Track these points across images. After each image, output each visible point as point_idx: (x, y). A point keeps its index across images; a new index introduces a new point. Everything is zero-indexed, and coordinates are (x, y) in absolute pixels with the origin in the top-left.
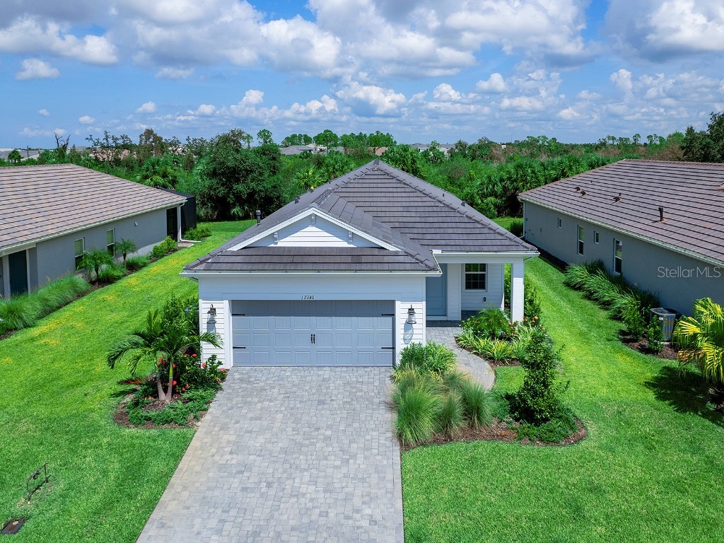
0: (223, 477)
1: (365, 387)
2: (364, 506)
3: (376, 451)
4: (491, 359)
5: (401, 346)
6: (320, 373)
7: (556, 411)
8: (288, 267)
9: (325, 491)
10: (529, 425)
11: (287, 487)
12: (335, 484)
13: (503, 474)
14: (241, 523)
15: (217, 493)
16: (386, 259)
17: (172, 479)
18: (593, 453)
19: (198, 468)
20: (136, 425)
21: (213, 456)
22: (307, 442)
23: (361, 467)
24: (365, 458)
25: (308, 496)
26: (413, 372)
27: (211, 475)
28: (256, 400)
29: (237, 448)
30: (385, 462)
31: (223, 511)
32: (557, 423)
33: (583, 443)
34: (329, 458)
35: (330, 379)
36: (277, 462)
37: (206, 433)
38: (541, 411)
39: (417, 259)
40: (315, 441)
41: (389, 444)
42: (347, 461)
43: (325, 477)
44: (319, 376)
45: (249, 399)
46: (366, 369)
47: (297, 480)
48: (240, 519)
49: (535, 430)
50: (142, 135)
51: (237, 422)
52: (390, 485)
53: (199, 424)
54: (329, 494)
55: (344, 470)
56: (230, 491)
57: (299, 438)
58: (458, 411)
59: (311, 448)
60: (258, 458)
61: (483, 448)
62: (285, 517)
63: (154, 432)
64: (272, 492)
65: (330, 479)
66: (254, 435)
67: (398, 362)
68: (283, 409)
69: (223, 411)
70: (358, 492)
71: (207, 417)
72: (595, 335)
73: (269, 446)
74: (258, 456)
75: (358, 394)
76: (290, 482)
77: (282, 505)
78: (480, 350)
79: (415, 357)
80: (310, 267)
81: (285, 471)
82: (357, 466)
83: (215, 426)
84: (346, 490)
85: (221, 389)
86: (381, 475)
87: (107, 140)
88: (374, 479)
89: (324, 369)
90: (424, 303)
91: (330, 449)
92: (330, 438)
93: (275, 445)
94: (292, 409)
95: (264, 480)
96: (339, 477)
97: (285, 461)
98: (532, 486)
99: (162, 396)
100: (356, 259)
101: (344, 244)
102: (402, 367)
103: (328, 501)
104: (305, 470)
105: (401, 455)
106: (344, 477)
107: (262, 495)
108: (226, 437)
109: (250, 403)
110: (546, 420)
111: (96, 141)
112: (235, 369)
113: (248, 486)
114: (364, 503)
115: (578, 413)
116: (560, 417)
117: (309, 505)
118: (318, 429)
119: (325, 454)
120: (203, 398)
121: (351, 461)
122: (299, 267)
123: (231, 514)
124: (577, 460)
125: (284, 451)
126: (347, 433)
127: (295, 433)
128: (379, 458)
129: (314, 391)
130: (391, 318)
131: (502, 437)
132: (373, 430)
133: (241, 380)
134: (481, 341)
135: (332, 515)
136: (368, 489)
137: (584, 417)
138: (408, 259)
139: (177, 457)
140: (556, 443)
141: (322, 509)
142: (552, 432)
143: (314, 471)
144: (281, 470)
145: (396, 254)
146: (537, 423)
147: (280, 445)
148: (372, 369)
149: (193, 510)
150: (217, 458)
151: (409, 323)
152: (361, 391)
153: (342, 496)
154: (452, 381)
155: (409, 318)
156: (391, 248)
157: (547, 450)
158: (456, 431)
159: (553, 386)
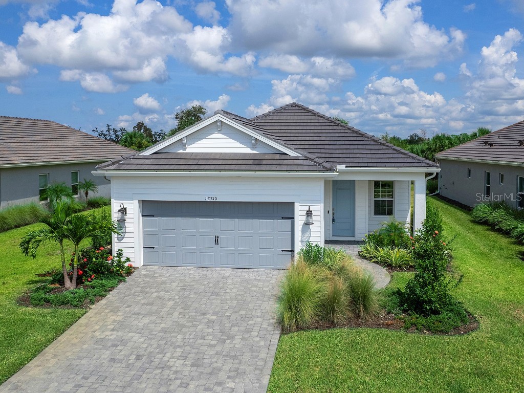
0: (96, 349)
1: (260, 284)
2: (228, 380)
3: (256, 334)
4: (389, 266)
5: (298, 246)
6: (222, 272)
7: (446, 302)
8: (192, 167)
9: (192, 366)
10: (418, 316)
11: (156, 360)
12: (204, 360)
13: (384, 356)
14: (96, 388)
15: (84, 362)
16: (286, 162)
17: (47, 349)
18: (484, 342)
19: (76, 341)
20: (36, 306)
21: (95, 332)
22: (190, 324)
23: (236, 346)
24: (243, 339)
25: (174, 369)
27: (85, 346)
28: (154, 290)
29: (121, 326)
30: (262, 343)
31: (83, 378)
32: (447, 314)
33: (474, 334)
34: (206, 338)
35: (229, 277)
36: (154, 339)
37: (96, 314)
38: (430, 302)
39: (315, 162)
40: (198, 323)
41: (270, 328)
42: (224, 341)
43: (197, 353)
44: (220, 274)
45: (148, 289)
46: (266, 271)
47: (168, 355)
48: (97, 386)
49: (422, 320)
50: (135, 127)
51: (129, 306)
52: (261, 363)
53: (93, 306)
54: (195, 368)
55: (218, 348)
56: (98, 361)
57: (183, 321)
58: (344, 299)
59: (192, 329)
60: (137, 335)
61: (365, 334)
62: (143, 386)
63: (48, 310)
64: (139, 364)
65: (202, 355)
66: (141, 317)
68: (177, 297)
69: (120, 298)
70: (227, 368)
71: (103, 301)
72: (496, 254)
73: (152, 326)
74: (138, 333)
75: (253, 289)
76: (160, 356)
77: (144, 375)
78: (379, 259)
80: (212, 167)
81: (159, 347)
82: (231, 346)
83: (106, 309)
84: (215, 365)
85: (125, 281)
86: (255, 354)
87: (109, 132)
88: (247, 356)
89: (227, 269)
90: (322, 205)
91: (211, 330)
92: (213, 322)
93: (157, 325)
94: (185, 298)
95: (135, 353)
96: (211, 353)
97: (163, 338)
98: (413, 369)
99: (67, 284)
100: (258, 162)
101: (248, 150)
103: (193, 374)
104: (179, 346)
105: (280, 337)
106: (217, 354)
107: (128, 365)
108: (113, 317)
109: (147, 293)
110: (436, 312)
111: (101, 132)
112: (144, 267)
113: (118, 357)
114: (229, 377)
115: (471, 309)
116: (452, 311)
117: (173, 376)
118: (204, 314)
119: (204, 335)
120: (103, 286)
121: (228, 341)
122: (202, 167)
123: (90, 380)
124: (465, 347)
125: (165, 331)
126: (231, 318)
127: (180, 316)
128: (258, 339)
129: (211, 285)
130: (289, 221)
131: (388, 326)
132: (258, 317)
133: (146, 276)
134: (381, 250)
135: (192, 386)
136: (236, 366)
137: (477, 313)
138: (308, 162)
139: (59, 331)
140: (445, 333)
141: (184, 381)
142: (440, 322)
143: (188, 348)
144: (155, 346)
145: (296, 159)
147: (163, 325)
148: (272, 270)
149: (53, 375)
150: (97, 333)
151: (307, 225)
152: (256, 286)
153: (209, 370)
155: (307, 220)
156: (292, 154)
157: (433, 338)
158: (339, 317)
159: (447, 278)
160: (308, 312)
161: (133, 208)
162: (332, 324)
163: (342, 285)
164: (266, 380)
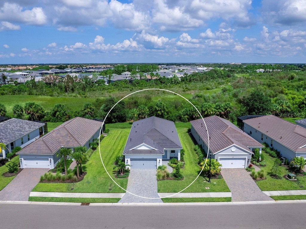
0: (134, 184)
3: (154, 181)
4: (173, 167)
5: (158, 166)
7: (180, 176)
8: (140, 153)
15: (134, 186)
16: (156, 152)
17: (128, 185)
19: (130, 183)
20: (119, 178)
22: (145, 180)
23: (152, 183)
26: (159, 170)
27: (132, 184)
29: (135, 181)
31: (135, 188)
33: (183, 180)
35: (147, 171)
37: (130, 179)
46: (152, 170)
49: (177, 178)
51: (134, 178)
57: (143, 180)
58: (166, 176)
61: (168, 181)
63: (122, 179)
66: (137, 179)
67: (157, 168)
69: (131, 176)
71: (129, 177)
74: (138, 182)
75: (151, 173)
78: (171, 166)
79: (160, 168)
80: (143, 153)
84: (150, 186)
85: (130, 173)
86: (155, 184)
89: (145, 169)
90: (162, 159)
99: (121, 174)
100: (151, 152)
101: (149, 149)
102: (158, 169)
105: (157, 181)
108: (133, 180)
110: (178, 177)
112: (131, 169)
114: (153, 187)
115: (183, 176)
120: (128, 174)
122: (142, 153)
130: (156, 161)
131: (171, 179)
133: (132, 171)
134: (172, 164)
138: (159, 152)
139: (127, 182)
140: (179, 180)
141: (148, 188)
144: (141, 184)
145: (157, 151)
146: (177, 177)
147: (141, 181)
149: (131, 188)
150: (132, 182)
151: (159, 162)
154: (165, 172)
156: (157, 150)
157: (177, 181)
158: (165, 178)
159: (180, 172)
160: (161, 178)
161: (129, 160)
162: (164, 179)
163: (165, 174)
164: (157, 187)
